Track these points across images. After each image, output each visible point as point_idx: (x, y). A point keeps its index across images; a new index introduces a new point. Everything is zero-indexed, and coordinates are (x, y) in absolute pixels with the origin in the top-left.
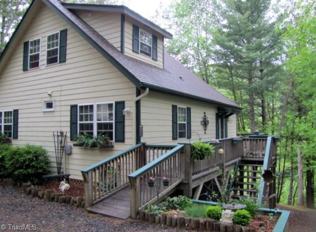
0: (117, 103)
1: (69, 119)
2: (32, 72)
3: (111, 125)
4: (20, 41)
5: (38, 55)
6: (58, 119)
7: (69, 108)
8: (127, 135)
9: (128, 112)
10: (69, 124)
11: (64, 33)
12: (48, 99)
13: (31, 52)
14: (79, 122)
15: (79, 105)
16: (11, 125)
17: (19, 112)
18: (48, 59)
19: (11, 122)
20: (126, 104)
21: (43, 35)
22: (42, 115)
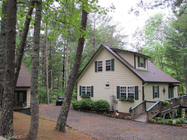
0: (135, 87)
1: (116, 91)
2: (99, 73)
3: (133, 94)
4: (94, 60)
5: (102, 67)
6: (112, 91)
7: (116, 87)
8: (139, 97)
9: (140, 90)
10: (116, 93)
11: (113, 60)
12: (107, 84)
13: (98, 65)
14: (120, 92)
15: (120, 86)
16: (90, 92)
17: (94, 87)
18: (106, 69)
19: (90, 91)
20: (139, 87)
21: (104, 60)
22: (104, 89)
